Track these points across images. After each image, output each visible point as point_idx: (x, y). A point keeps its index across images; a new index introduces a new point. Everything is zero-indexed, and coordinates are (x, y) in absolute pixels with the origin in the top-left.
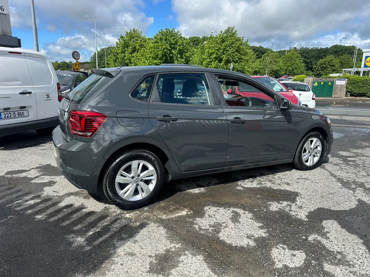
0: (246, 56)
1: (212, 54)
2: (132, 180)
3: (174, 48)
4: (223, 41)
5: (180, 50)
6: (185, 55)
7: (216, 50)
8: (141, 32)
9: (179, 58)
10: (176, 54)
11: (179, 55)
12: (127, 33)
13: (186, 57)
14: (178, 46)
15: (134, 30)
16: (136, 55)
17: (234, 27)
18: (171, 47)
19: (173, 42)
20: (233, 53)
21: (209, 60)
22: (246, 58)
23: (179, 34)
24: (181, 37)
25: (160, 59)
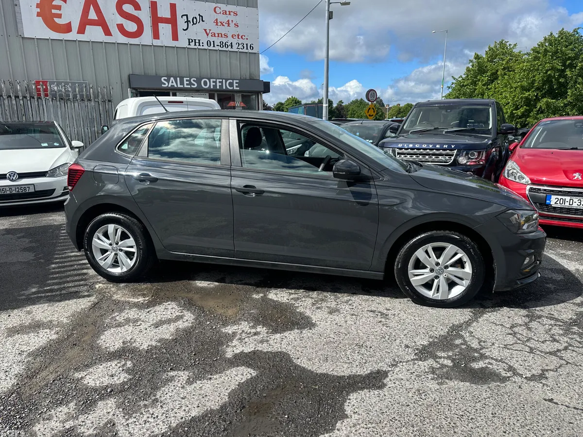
2: (110, 246)
10: (574, 77)
12: (490, 48)
15: (501, 44)
19: (570, 55)
25: (536, 89)
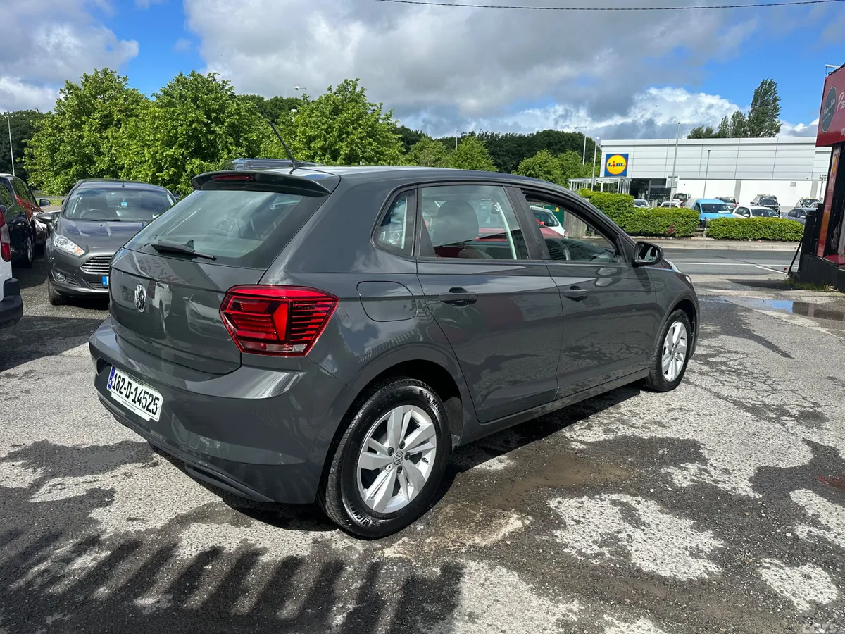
0: (390, 146)
1: (312, 139)
2: (389, 457)
3: (219, 121)
4: (336, 111)
5: (232, 125)
6: (246, 139)
7: (322, 129)
8: (125, 79)
9: (231, 144)
10: (224, 135)
11: (229, 137)
12: (86, 77)
13: (249, 143)
14: (228, 117)
15: (105, 73)
16: (112, 136)
17: (357, 80)
18: (208, 117)
19: (214, 106)
20: (362, 139)
21: (307, 152)
22: (389, 151)
23: (227, 88)
24: (232, 96)
25: (181, 146)
